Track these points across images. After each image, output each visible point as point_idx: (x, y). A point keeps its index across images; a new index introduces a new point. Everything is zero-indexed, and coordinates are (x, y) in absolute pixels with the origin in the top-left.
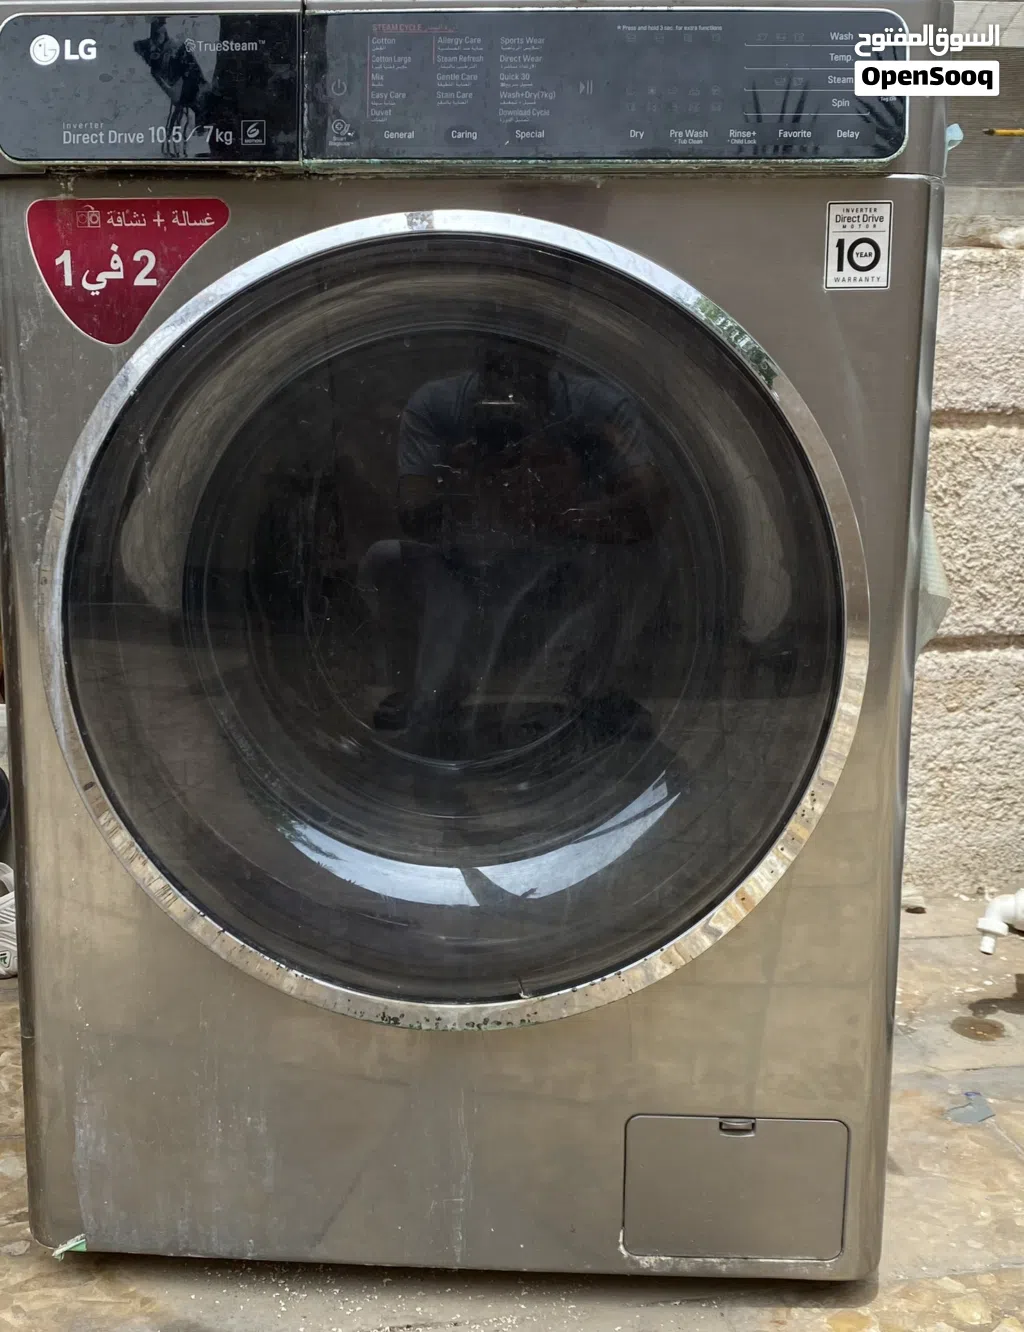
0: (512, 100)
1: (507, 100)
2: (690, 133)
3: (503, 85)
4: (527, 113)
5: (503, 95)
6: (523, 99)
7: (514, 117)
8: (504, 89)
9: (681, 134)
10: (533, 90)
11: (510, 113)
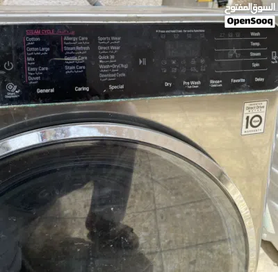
0: (106, 69)
1: (103, 69)
2: (192, 83)
3: (101, 61)
4: (114, 75)
5: (101, 67)
6: (111, 68)
7: (108, 78)
8: (101, 64)
9: (188, 83)
10: (116, 64)
11: (105, 76)
